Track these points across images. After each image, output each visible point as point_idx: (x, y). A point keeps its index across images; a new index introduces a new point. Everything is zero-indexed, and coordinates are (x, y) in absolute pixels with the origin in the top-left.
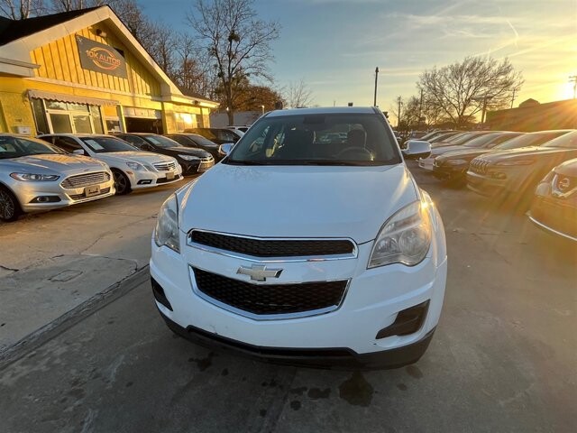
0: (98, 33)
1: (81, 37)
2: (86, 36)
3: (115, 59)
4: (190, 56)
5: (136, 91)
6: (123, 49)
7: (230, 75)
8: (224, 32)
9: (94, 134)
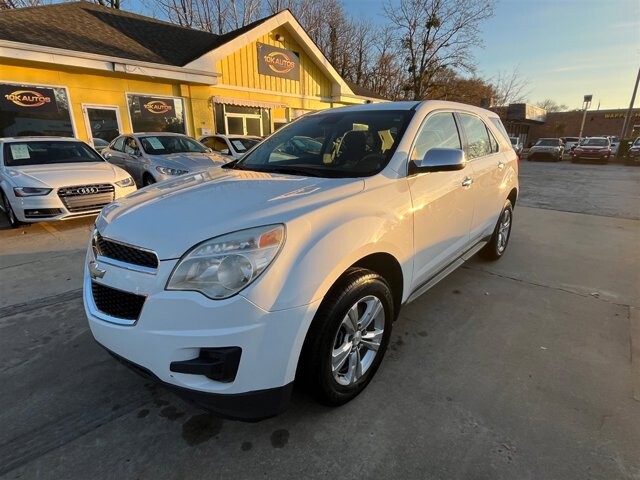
0: (277, 38)
1: (261, 44)
2: (266, 43)
3: (290, 62)
4: (388, 50)
5: (306, 93)
6: (299, 51)
7: (422, 68)
8: (423, 17)
9: (245, 135)
